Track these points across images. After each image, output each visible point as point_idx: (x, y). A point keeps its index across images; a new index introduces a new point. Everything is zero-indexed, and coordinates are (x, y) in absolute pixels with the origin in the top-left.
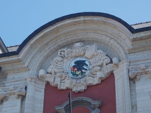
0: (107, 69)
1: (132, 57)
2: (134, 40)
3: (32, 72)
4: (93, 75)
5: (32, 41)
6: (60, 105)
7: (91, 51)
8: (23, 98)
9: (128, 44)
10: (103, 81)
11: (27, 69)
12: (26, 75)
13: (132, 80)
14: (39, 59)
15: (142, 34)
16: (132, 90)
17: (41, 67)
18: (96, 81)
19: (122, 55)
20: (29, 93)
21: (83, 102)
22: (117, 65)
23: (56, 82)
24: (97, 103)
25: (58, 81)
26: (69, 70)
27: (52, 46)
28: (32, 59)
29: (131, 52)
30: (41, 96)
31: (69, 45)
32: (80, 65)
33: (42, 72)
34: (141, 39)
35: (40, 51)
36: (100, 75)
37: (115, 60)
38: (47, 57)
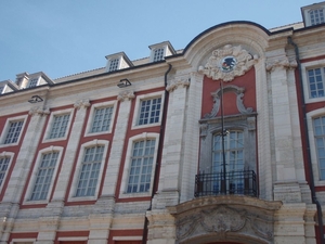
0: (249, 64)
1: (268, 54)
2: (270, 41)
3: (194, 69)
4: (239, 68)
5: (193, 45)
6: (214, 91)
7: (237, 50)
8: (188, 87)
9: (266, 44)
10: (246, 72)
11: (190, 66)
12: (189, 70)
13: (269, 71)
14: (199, 58)
15: (277, 36)
16: (268, 79)
17: (200, 64)
18: (240, 73)
19: (261, 52)
20: (192, 84)
21: (231, 89)
22: (257, 61)
23: (212, 74)
24: (241, 89)
25: (213, 74)
26: (220, 65)
27: (208, 48)
28: (193, 59)
29: (268, 50)
30: (200, 85)
31: (221, 47)
32: (229, 62)
33: (201, 68)
34: (276, 39)
35: (199, 52)
36: (244, 68)
37: (255, 57)
38: (204, 57)
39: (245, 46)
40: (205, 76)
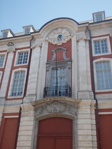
0: (69, 38)
1: (78, 34)
2: (79, 28)
3: (44, 39)
4: (64, 40)
5: (44, 28)
6: (53, 50)
7: (64, 31)
8: (41, 47)
9: (77, 29)
10: (68, 42)
11: (42, 37)
12: (42, 39)
13: (78, 41)
14: (46, 34)
15: (82, 26)
16: (77, 45)
17: (47, 37)
18: (65, 42)
19: (75, 33)
20: (43, 46)
21: (61, 49)
22: (72, 36)
24: (65, 49)
25: (52, 42)
26: (56, 38)
27: (51, 30)
28: (44, 34)
29: (77, 32)
30: (47, 47)
31: (57, 29)
32: (60, 36)
33: (47, 39)
34: (81, 27)
35: (47, 31)
36: (67, 40)
37: (72, 35)
38: (49, 33)
39: (68, 29)
40: (49, 42)
